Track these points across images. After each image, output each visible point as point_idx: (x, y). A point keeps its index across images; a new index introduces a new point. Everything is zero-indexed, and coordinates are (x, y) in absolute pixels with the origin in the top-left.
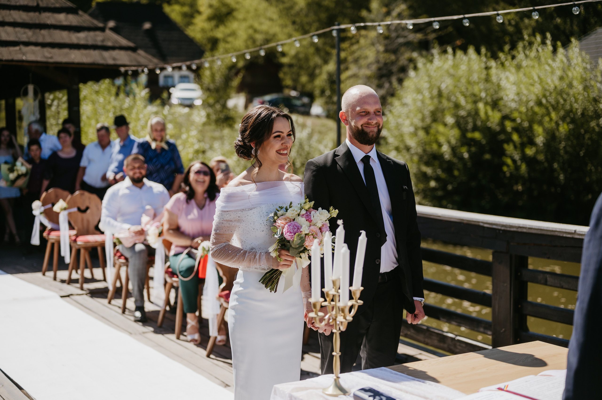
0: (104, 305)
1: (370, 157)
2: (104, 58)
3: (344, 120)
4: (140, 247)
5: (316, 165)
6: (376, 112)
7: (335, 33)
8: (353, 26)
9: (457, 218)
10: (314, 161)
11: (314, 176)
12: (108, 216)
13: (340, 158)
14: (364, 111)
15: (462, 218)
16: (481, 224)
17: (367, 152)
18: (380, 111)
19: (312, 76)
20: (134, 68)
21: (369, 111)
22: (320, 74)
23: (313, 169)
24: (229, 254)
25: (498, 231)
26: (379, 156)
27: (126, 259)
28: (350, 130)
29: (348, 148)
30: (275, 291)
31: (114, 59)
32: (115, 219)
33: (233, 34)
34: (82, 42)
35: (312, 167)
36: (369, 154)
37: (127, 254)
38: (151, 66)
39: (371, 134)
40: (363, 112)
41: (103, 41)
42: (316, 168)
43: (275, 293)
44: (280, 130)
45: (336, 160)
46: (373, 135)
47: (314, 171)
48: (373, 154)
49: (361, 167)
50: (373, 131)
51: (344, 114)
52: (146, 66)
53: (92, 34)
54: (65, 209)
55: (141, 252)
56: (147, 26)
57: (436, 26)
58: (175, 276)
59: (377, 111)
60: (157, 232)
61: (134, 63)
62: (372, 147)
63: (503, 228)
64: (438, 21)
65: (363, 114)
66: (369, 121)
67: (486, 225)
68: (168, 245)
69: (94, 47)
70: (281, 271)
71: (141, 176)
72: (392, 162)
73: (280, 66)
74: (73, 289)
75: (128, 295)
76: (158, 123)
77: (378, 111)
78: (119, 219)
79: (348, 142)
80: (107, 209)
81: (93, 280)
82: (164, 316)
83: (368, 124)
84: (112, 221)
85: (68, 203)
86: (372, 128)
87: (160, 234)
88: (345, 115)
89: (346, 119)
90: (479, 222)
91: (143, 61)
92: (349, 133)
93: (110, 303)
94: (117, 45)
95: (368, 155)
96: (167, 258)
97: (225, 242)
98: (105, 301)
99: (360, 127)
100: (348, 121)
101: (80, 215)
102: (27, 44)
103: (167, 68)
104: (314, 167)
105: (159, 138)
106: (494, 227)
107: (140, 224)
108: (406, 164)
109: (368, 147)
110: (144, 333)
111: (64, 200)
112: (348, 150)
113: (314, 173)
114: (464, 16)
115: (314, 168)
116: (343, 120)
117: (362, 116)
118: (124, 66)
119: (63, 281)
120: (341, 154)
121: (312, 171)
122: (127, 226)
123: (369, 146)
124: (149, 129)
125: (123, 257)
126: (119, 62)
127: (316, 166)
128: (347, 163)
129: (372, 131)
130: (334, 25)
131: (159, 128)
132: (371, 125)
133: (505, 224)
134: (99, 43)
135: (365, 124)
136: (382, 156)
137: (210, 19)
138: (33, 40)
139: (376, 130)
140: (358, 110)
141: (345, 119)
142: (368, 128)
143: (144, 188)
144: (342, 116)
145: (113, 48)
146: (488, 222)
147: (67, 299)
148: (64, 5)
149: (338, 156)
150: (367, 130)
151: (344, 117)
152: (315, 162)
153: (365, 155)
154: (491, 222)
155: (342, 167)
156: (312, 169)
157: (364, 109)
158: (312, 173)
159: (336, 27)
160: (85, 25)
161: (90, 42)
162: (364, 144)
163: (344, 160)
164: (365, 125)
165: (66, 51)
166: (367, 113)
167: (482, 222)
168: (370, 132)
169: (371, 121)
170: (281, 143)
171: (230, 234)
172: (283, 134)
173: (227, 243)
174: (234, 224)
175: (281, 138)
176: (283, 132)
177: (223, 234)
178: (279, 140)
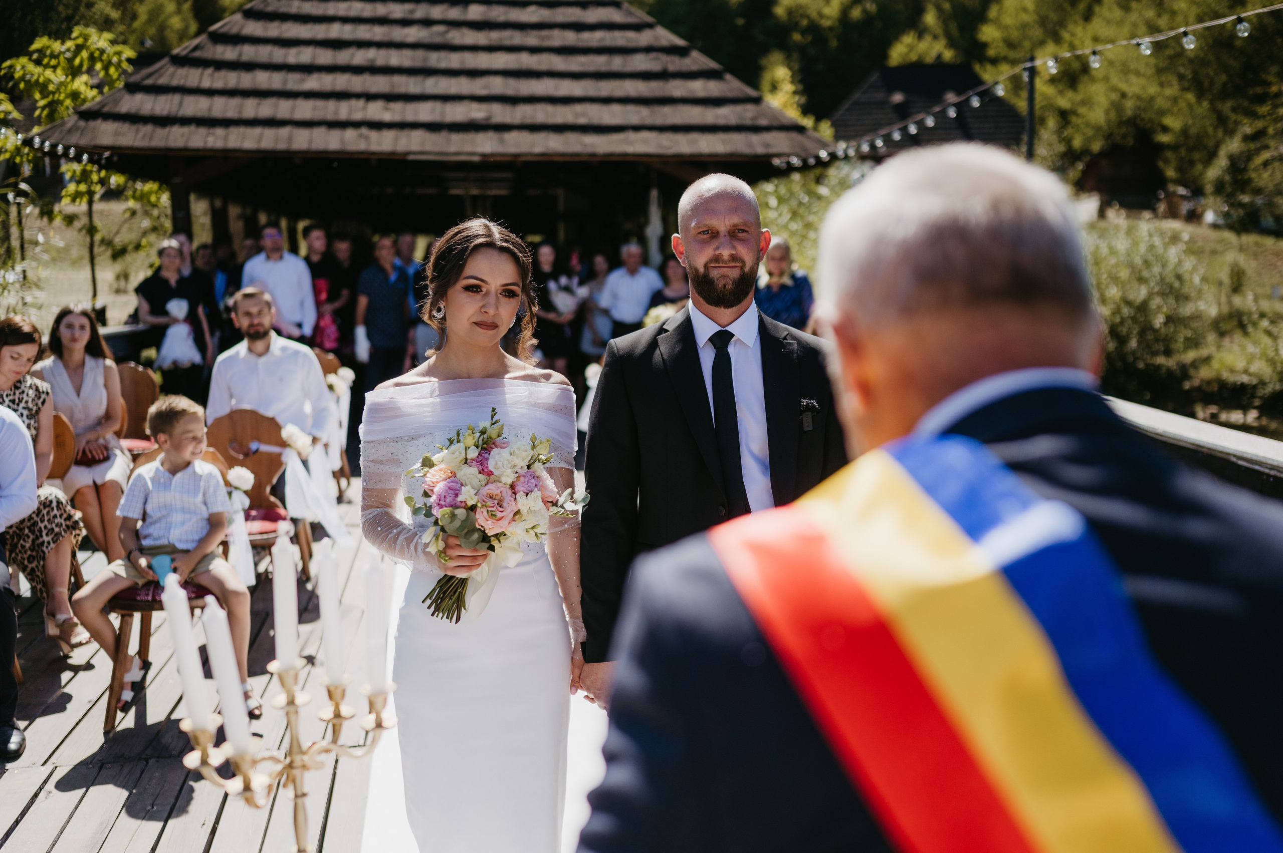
1: (732, 334)
2: (750, 145)
9: (1189, 441)
13: (667, 337)
14: (706, 231)
15: (1197, 442)
16: (1234, 459)
17: (726, 323)
21: (717, 229)
24: (378, 533)
25: (1265, 477)
26: (765, 332)
30: (458, 620)
33: (1087, 102)
36: (729, 328)
39: (720, 284)
40: (703, 231)
41: (754, 118)
43: (456, 623)
44: (480, 277)
45: (657, 342)
46: (725, 286)
48: (741, 328)
49: (707, 358)
53: (739, 108)
56: (949, 96)
59: (735, 229)
63: (1272, 473)
65: (705, 236)
66: (717, 253)
67: (1241, 463)
69: (739, 128)
70: (461, 578)
72: (794, 345)
73: (1158, 148)
77: (741, 230)
83: (717, 259)
86: (725, 270)
90: (1228, 454)
91: (812, 146)
94: (775, 123)
95: (726, 331)
97: (378, 507)
99: (702, 269)
102: (637, 128)
109: (725, 313)
112: (688, 320)
117: (704, 243)
120: (672, 327)
123: (729, 309)
126: (773, 151)
128: (678, 349)
129: (724, 276)
132: (723, 262)
133: (1276, 464)
134: (748, 122)
135: (711, 261)
136: (772, 330)
138: (648, 121)
139: (733, 273)
140: (694, 228)
142: (719, 270)
146: (1245, 455)
148: (705, 67)
149: (664, 331)
150: (715, 274)
153: (720, 329)
154: (1249, 457)
155: (665, 357)
157: (706, 226)
161: (734, 121)
162: (715, 306)
163: (675, 341)
164: (712, 265)
166: (714, 234)
167: (1235, 456)
168: (718, 280)
169: (721, 251)
170: (481, 304)
171: (385, 489)
172: (487, 286)
173: (382, 509)
174: (386, 468)
175: (483, 293)
176: (486, 281)
177: (372, 489)
178: (478, 297)
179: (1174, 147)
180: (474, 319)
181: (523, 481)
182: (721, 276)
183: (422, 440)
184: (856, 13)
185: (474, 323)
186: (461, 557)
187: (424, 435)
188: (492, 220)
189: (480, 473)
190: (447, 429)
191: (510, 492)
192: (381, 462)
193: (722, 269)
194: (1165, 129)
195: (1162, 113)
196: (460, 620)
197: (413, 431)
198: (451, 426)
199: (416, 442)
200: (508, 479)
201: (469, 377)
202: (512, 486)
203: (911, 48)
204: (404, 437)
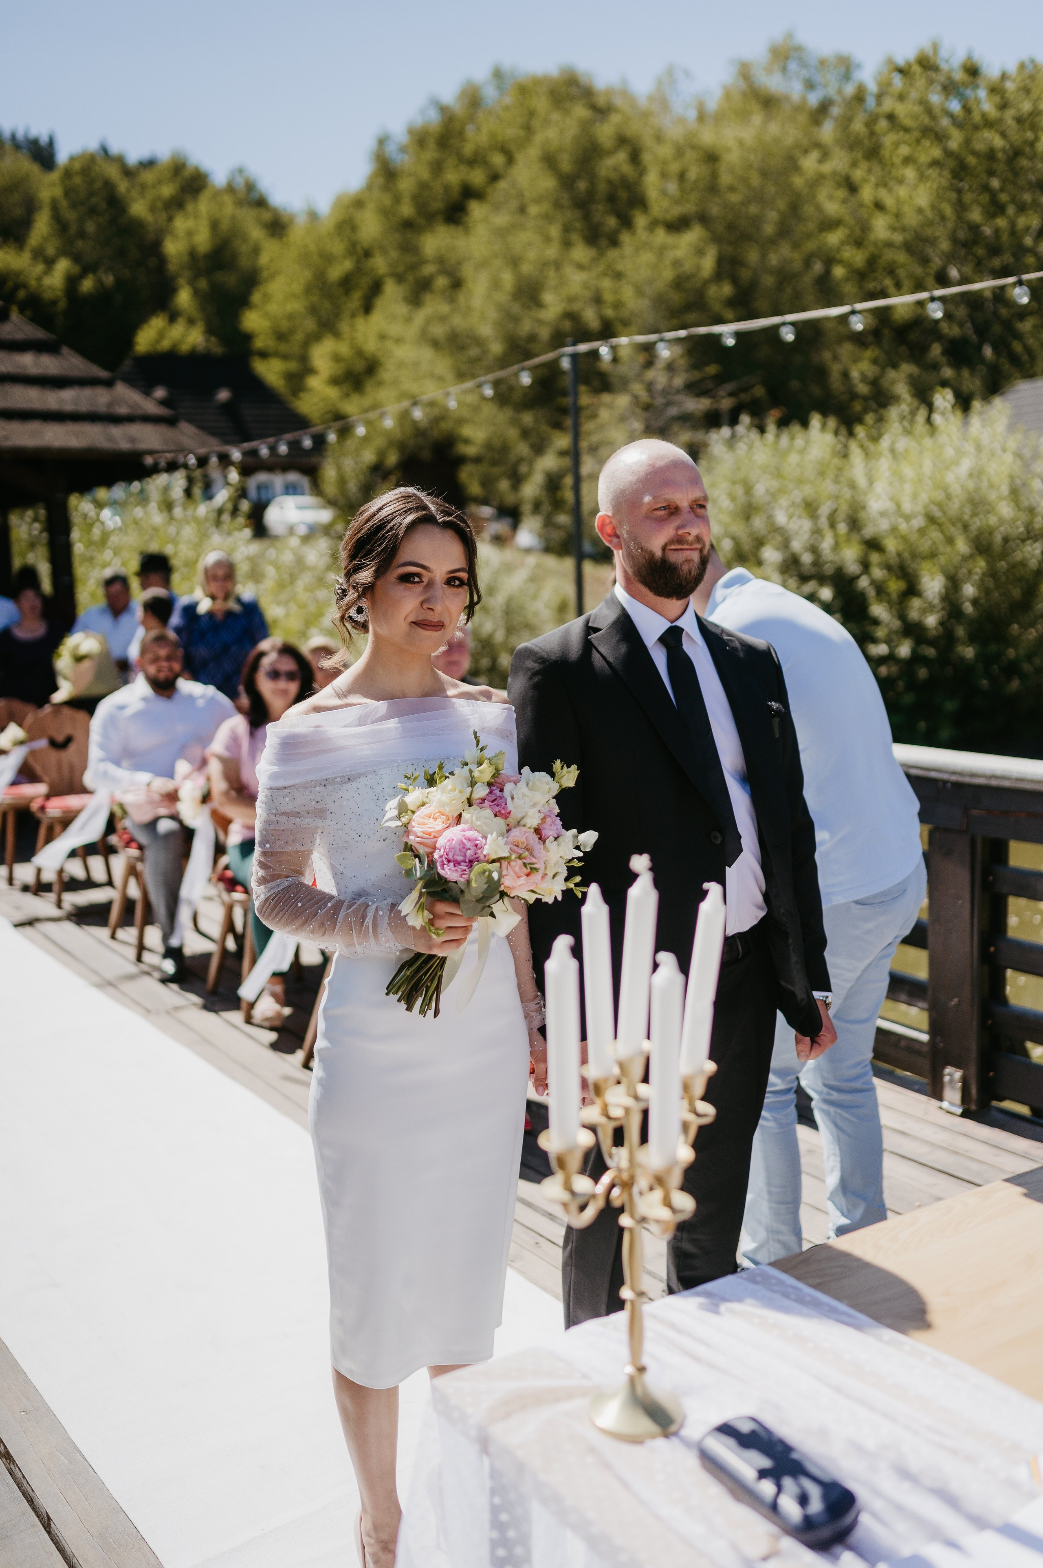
0: (102, 943)
1: (683, 630)
2: (111, 439)
3: (610, 536)
4: (165, 826)
5: (541, 658)
6: (695, 507)
7: (566, 364)
8: (605, 344)
10: (533, 647)
11: (536, 687)
12: (102, 760)
13: (603, 635)
14: (663, 507)
17: (673, 616)
18: (705, 504)
19: (517, 480)
20: (169, 456)
21: (678, 503)
22: (529, 474)
23: (533, 669)
25: (941, 784)
26: (704, 627)
27: (141, 848)
28: (628, 561)
29: (623, 609)
30: (436, 1014)
31: (132, 440)
32: (117, 763)
33: (377, 407)
34: (69, 407)
35: (530, 664)
37: (142, 838)
38: (202, 451)
39: (685, 568)
40: (660, 508)
42: (542, 666)
43: (435, 1017)
44: (421, 562)
45: (594, 641)
46: (690, 572)
47: (535, 674)
48: (688, 624)
49: (660, 658)
50: (690, 561)
51: (608, 521)
52: (191, 452)
53: (87, 391)
54: (21, 743)
55: (169, 835)
56: (223, 395)
57: (788, 335)
58: (239, 888)
59: (697, 505)
60: (198, 795)
61: (173, 447)
62: (685, 605)
63: (954, 778)
64: (793, 324)
65: (662, 513)
66: (681, 532)
67: (913, 772)
68: (222, 823)
69: (92, 417)
70: (442, 957)
71: (170, 675)
72: (737, 642)
73: (461, 460)
74: (44, 906)
75: (149, 919)
76: (219, 564)
77: (700, 505)
78: (125, 763)
79: (620, 592)
80: (102, 746)
81: (89, 884)
82: (221, 967)
83: (679, 540)
84: (112, 768)
85: (28, 731)
86: (689, 552)
87: (206, 798)
88: (611, 523)
89: (615, 532)
91: (187, 442)
92: (623, 565)
93: (113, 937)
94: (139, 412)
95: (676, 626)
96: (220, 849)
97: (289, 876)
98: (103, 933)
99: (658, 553)
100: (621, 536)
101: (54, 756)
103: (231, 453)
104: (535, 662)
105: (221, 595)
106: (933, 775)
107: (171, 775)
108: (772, 646)
110: (177, 1008)
111: (20, 725)
112: (624, 614)
113: (536, 679)
114: (852, 306)
115: (536, 666)
116: (607, 537)
117: (660, 521)
118: (151, 452)
119: (26, 889)
120: (605, 625)
121: (530, 673)
122: (144, 777)
123: (679, 601)
124: (200, 576)
125: (133, 845)
126: (142, 446)
127: (539, 659)
128: (623, 650)
129: (688, 561)
130: (564, 345)
131: (221, 572)
132: (687, 543)
134: (102, 410)
135: (672, 542)
136: (710, 627)
137: (335, 381)
139: (695, 556)
140: (648, 503)
141: (612, 534)
142: (680, 553)
143: (176, 697)
144: (602, 527)
145: (130, 419)
146: (920, 765)
147: (28, 930)
148: (32, 337)
149: (596, 630)
150: (675, 558)
151: (608, 529)
152: (537, 649)
153: (668, 625)
154: (926, 765)
155: (611, 661)
156: (530, 669)
157: (666, 500)
158: (531, 679)
159: (569, 350)
160: (75, 373)
161: (84, 408)
162: (666, 597)
163: (615, 640)
164: (673, 547)
165: (34, 426)
166: (673, 510)
168: (682, 564)
169: (685, 529)
170: (422, 598)
171: (299, 851)
172: (430, 574)
173: (293, 878)
174: (307, 821)
175: (425, 584)
176: (429, 568)
177: (280, 853)
178: (418, 589)
179: (477, 460)
180: (412, 618)
181: (550, 823)
182: (686, 561)
183: (362, 780)
184: (87, 285)
185: (412, 622)
186: (451, 930)
187: (365, 774)
188: (423, 486)
189: (496, 816)
190: (395, 765)
191: (536, 837)
192: (297, 814)
193: (685, 551)
194: (467, 441)
195: (461, 421)
196: (439, 1012)
197: (348, 770)
198: (399, 761)
199: (355, 785)
200: (533, 821)
201: (404, 697)
202: (537, 831)
203: (161, 335)
204: (336, 778)
